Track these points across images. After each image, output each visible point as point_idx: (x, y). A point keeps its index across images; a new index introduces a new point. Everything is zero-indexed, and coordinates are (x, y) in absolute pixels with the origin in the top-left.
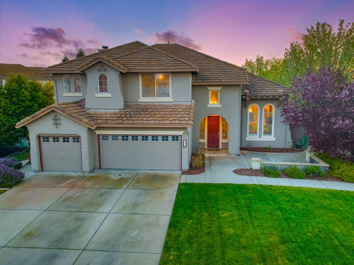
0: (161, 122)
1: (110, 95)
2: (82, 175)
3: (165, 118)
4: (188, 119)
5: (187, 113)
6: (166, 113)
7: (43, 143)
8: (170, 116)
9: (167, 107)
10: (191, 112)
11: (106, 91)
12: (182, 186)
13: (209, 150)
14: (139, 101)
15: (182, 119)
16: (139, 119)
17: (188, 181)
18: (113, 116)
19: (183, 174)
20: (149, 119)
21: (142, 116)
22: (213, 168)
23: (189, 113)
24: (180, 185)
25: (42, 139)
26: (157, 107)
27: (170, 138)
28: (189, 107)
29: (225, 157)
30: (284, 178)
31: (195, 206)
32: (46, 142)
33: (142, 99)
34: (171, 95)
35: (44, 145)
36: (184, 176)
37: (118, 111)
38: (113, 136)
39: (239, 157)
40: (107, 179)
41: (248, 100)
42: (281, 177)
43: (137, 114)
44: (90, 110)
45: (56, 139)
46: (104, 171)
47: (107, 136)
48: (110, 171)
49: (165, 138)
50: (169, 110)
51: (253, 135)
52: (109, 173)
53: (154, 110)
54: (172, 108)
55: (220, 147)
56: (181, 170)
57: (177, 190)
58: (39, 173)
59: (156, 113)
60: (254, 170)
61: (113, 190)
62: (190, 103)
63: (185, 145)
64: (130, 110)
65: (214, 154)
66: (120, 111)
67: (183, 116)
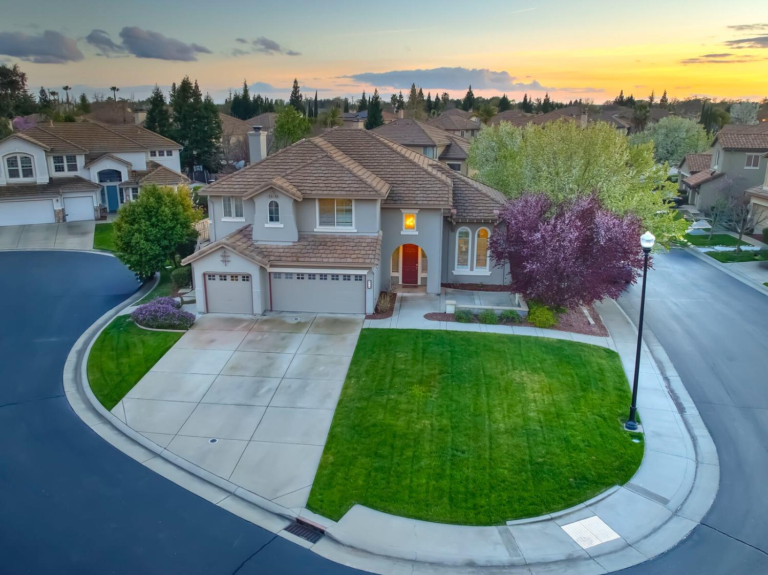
0: (343, 260)
1: (282, 226)
2: (253, 318)
3: (347, 256)
4: (373, 257)
5: (372, 248)
6: (349, 248)
7: (208, 282)
8: (353, 252)
9: (349, 240)
10: (377, 248)
11: (277, 220)
12: (365, 331)
13: (404, 287)
14: (315, 230)
15: (367, 256)
16: (317, 255)
17: (372, 327)
18: (286, 250)
19: (367, 319)
20: (329, 256)
21: (321, 251)
22: (403, 311)
23: (374, 249)
24: (363, 330)
25: (207, 277)
26: (338, 240)
27: (353, 278)
28: (375, 241)
29: (422, 298)
30: (477, 323)
31: (375, 349)
32: (212, 281)
33: (319, 229)
34: (353, 223)
35: (210, 283)
36: (367, 321)
37: (291, 244)
38: (287, 274)
39: (439, 297)
40: (282, 323)
41: (454, 223)
42: (473, 322)
43: (314, 249)
44: (259, 243)
45: (223, 277)
46: (276, 314)
47: (280, 274)
48: (283, 314)
49: (347, 277)
50: (352, 244)
51: (462, 268)
52: (283, 317)
53: (334, 244)
54: (355, 241)
55: (419, 283)
56: (365, 314)
57: (359, 334)
58: (205, 315)
59: (337, 248)
60: (448, 314)
61: (293, 334)
62: (376, 235)
63: (369, 286)
64: (306, 243)
65: (409, 292)
66: (294, 244)
67: (368, 252)
